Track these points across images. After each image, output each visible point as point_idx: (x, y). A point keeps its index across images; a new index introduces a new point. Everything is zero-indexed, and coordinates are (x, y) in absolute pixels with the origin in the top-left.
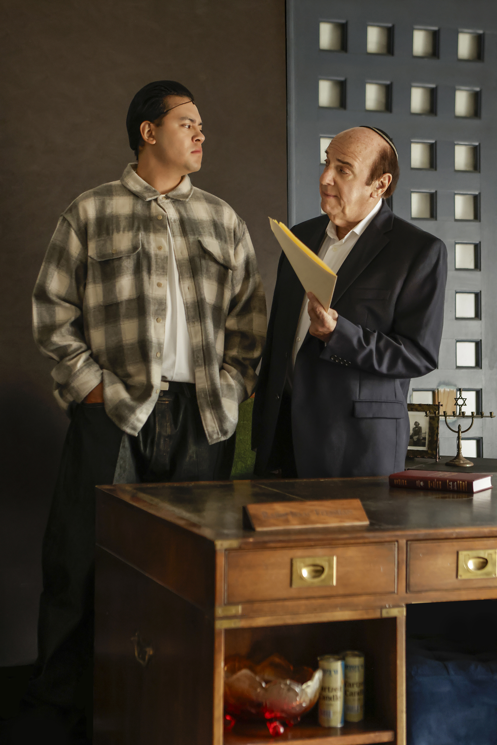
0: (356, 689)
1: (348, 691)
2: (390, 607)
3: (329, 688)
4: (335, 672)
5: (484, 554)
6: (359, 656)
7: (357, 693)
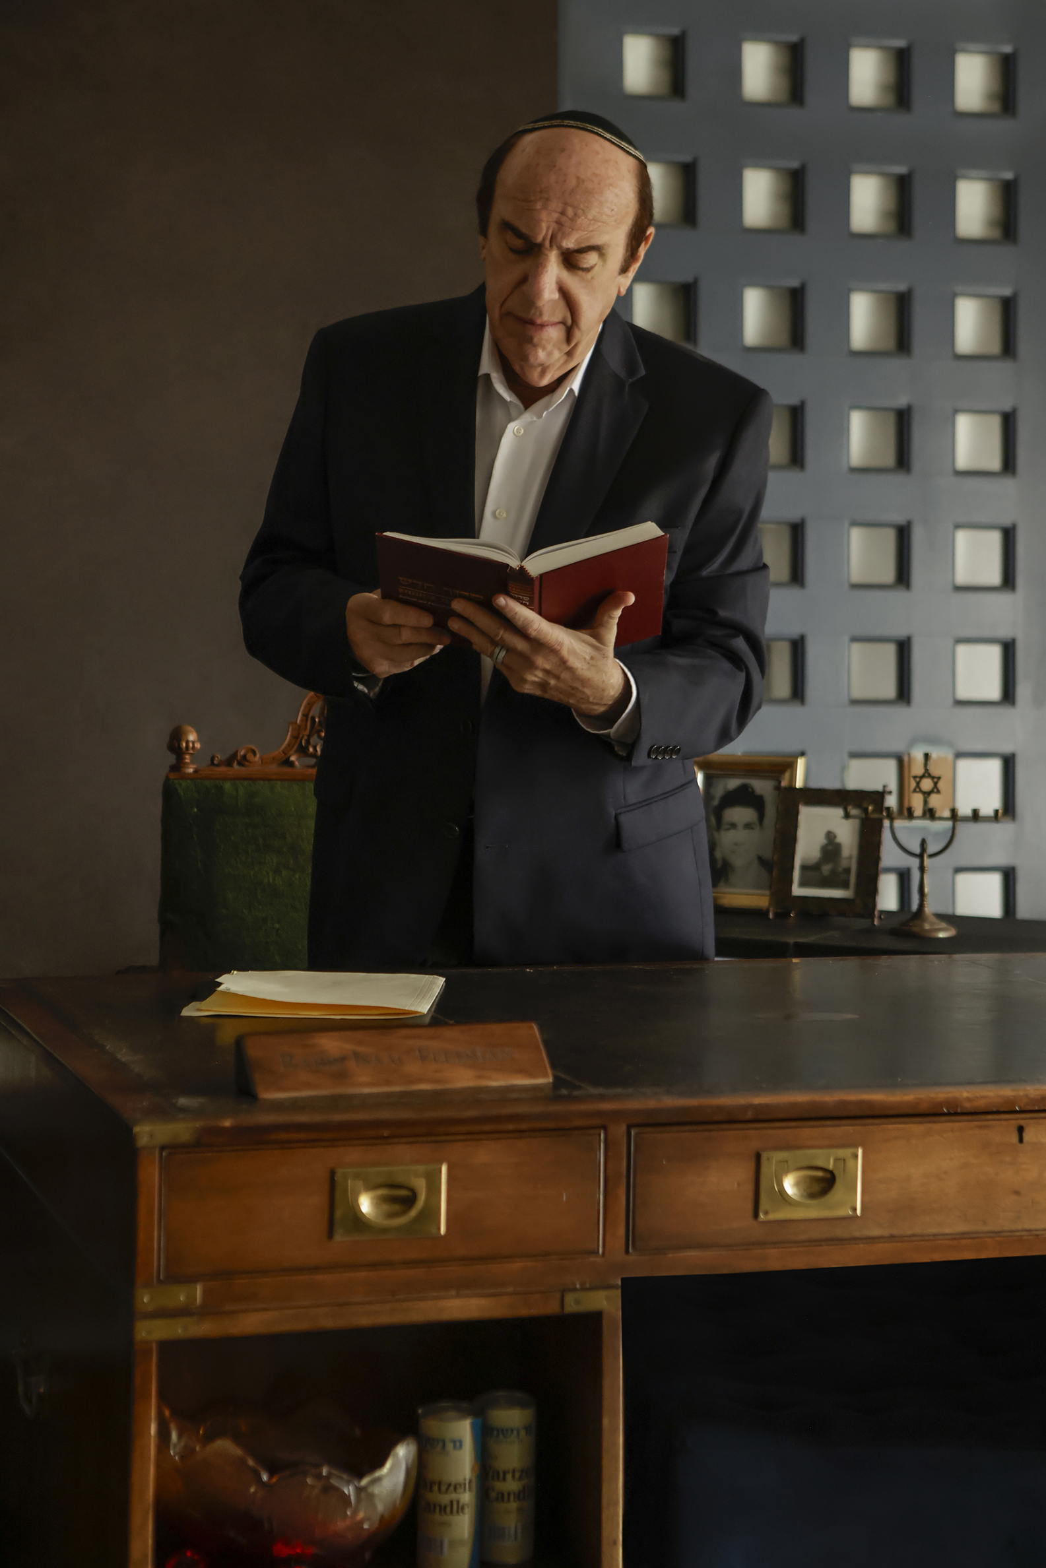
0: (511, 1485)
1: (493, 1490)
2: (583, 1289)
3: (440, 1483)
4: (452, 1444)
5: (826, 1159)
6: (523, 1405)
7: (514, 1494)
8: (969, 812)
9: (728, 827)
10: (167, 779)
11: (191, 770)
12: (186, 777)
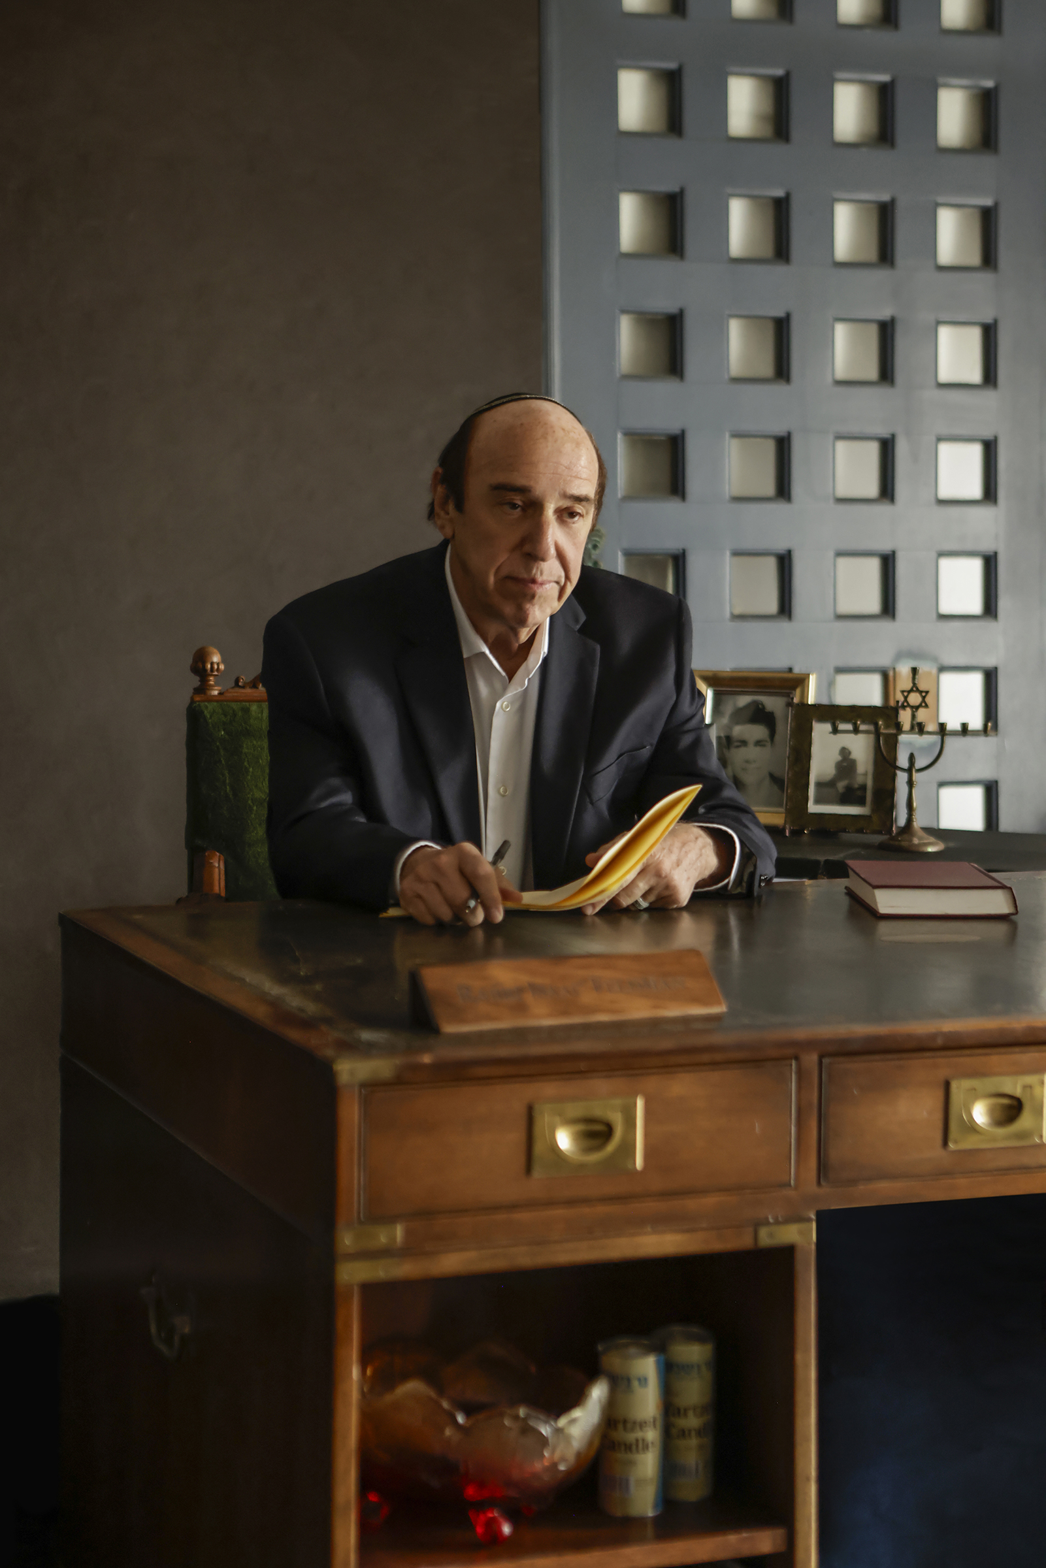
0: (692, 1421)
1: (674, 1426)
2: (777, 1222)
3: (625, 1422)
4: (639, 1380)
5: (1013, 1086)
6: (700, 1340)
7: (695, 1430)
8: (959, 728)
9: (739, 744)
10: (192, 701)
11: (216, 693)
12: (211, 699)
